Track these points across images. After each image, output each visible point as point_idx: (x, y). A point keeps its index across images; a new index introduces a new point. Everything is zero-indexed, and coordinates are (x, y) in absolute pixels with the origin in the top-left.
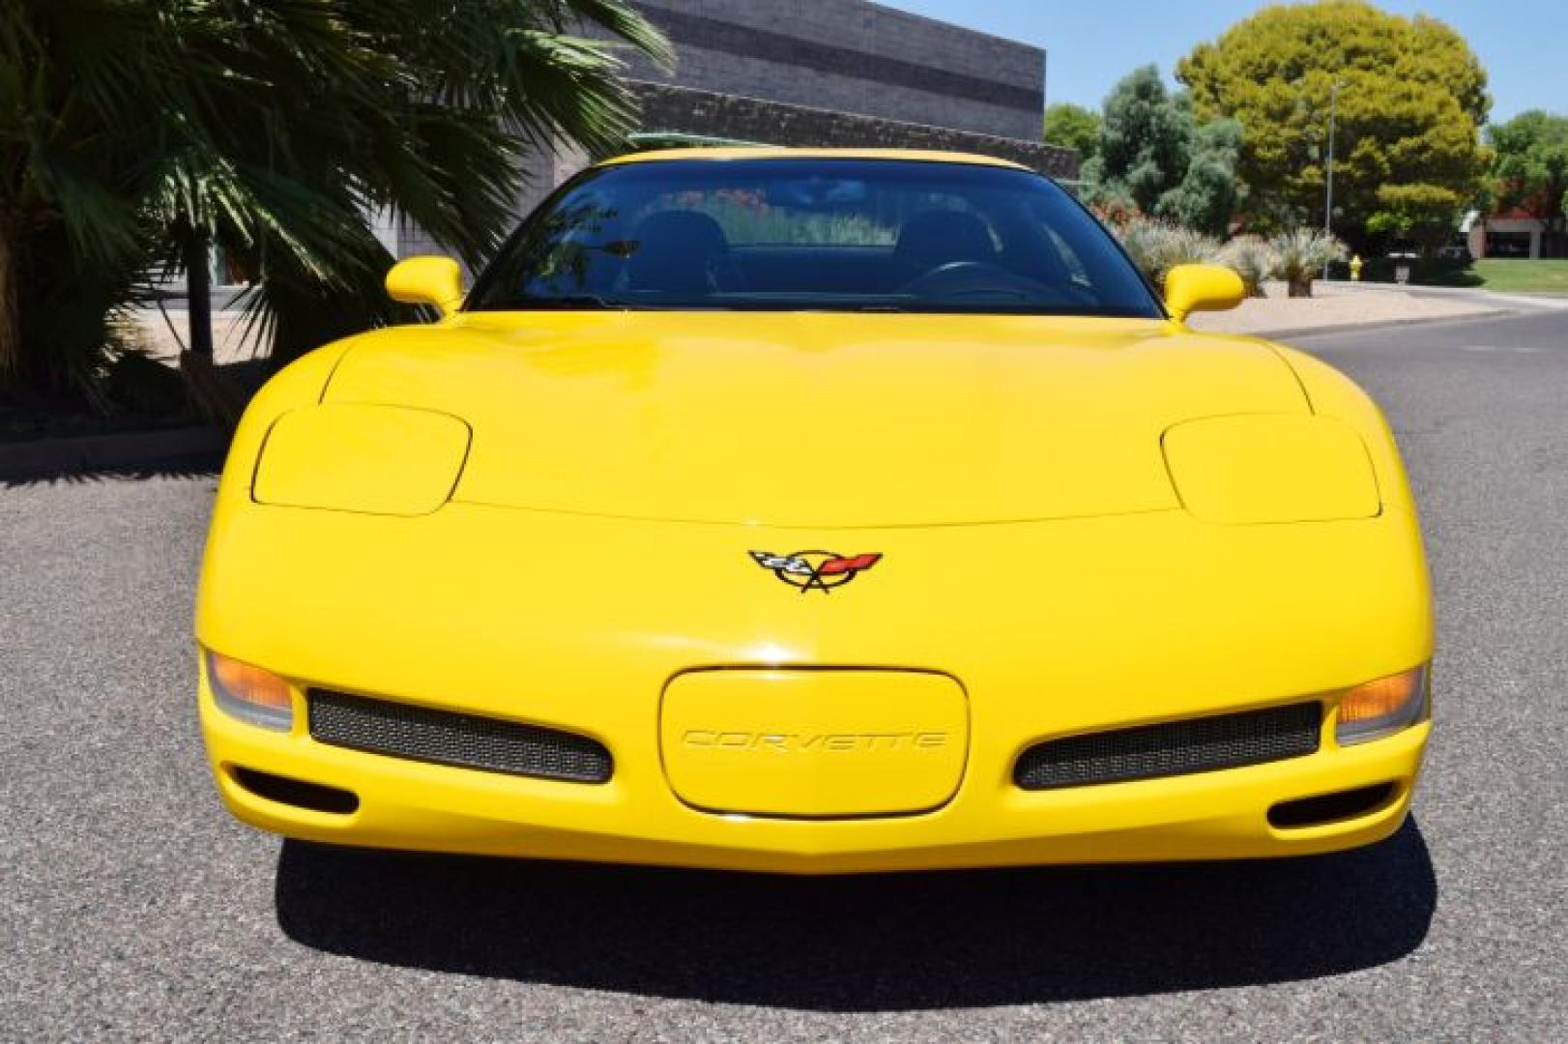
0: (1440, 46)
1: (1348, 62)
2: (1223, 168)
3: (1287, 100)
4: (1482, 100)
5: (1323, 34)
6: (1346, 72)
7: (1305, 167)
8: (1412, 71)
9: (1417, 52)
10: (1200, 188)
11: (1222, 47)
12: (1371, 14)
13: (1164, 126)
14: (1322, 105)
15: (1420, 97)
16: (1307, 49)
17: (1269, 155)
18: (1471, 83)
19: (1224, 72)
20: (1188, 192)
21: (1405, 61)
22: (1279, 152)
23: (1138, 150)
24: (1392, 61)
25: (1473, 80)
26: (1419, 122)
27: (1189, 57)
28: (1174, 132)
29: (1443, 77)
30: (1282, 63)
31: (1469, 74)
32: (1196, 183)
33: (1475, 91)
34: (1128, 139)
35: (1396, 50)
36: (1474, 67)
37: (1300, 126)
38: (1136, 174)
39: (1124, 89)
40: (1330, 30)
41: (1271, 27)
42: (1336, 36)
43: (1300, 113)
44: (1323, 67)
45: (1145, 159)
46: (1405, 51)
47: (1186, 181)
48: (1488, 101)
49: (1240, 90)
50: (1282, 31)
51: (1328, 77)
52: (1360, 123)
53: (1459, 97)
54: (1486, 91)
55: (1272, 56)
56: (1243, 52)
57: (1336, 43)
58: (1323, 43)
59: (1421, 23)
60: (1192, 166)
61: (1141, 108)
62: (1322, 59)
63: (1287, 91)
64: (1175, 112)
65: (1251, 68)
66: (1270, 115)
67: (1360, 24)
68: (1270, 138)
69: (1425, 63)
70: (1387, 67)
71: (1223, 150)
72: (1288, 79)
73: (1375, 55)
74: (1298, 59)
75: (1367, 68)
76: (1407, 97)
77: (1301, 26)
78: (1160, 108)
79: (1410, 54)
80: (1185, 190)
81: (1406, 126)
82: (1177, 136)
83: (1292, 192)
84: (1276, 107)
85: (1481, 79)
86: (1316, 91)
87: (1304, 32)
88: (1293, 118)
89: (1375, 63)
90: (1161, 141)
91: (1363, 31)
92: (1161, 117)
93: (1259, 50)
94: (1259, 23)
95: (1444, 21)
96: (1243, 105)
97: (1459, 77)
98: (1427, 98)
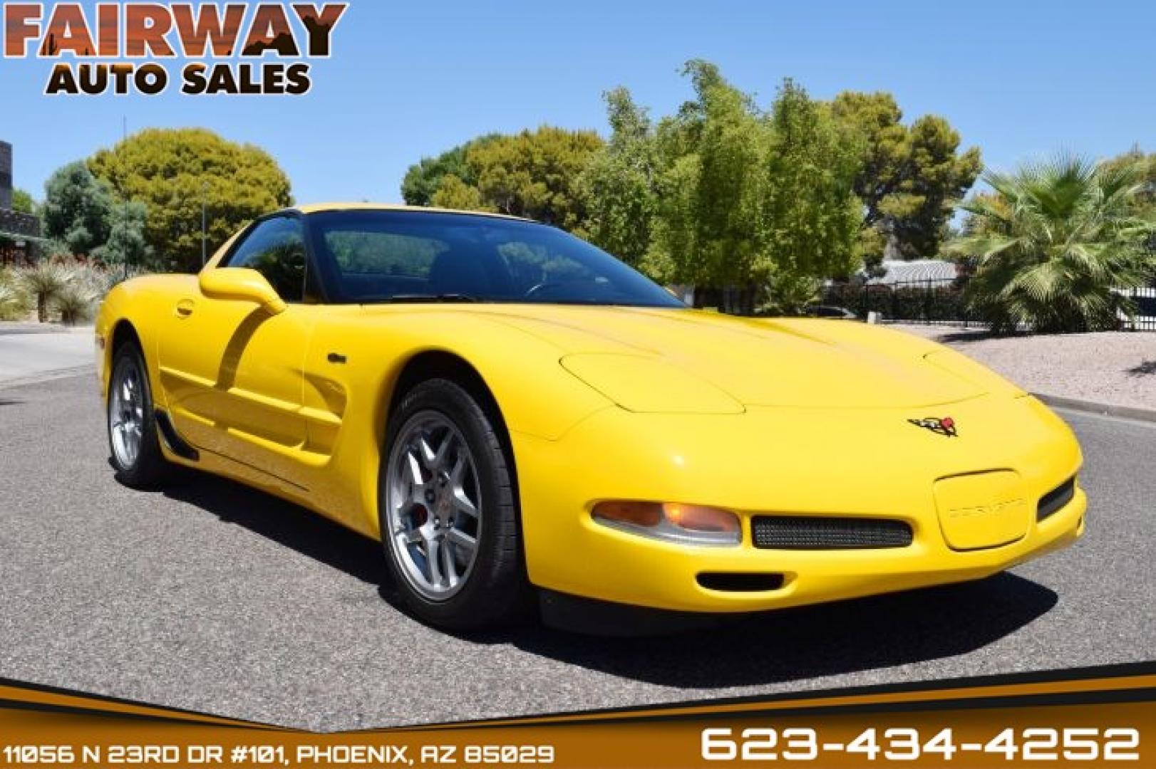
0: (261, 165)
1: (205, 169)
2: (135, 234)
3: (166, 191)
4: (289, 199)
5: (188, 150)
6: (204, 176)
7: (180, 235)
8: (246, 178)
9: (248, 167)
10: (120, 247)
11: (118, 153)
12: (217, 140)
13: (92, 203)
14: (189, 195)
15: (253, 194)
16: (178, 159)
17: (156, 226)
18: (282, 189)
19: (121, 169)
20: (111, 250)
21: (242, 172)
22: (162, 224)
23: (74, 218)
24: (233, 171)
25: (284, 187)
26: (253, 210)
27: (94, 158)
28: (98, 208)
29: (265, 183)
30: (161, 167)
31: (280, 183)
32: (116, 243)
33: (284, 193)
34: (65, 211)
35: (236, 165)
36: (283, 178)
37: (177, 208)
38: (72, 236)
39: (59, 176)
40: (192, 148)
41: (151, 143)
42: (195, 152)
43: (175, 200)
44: (189, 171)
45: (78, 225)
46: (241, 165)
47: (109, 242)
48: (291, 201)
49: (135, 182)
50: (160, 145)
51: (193, 178)
52: (216, 209)
53: (276, 197)
54: (290, 194)
55: (154, 161)
56: (134, 157)
57: (196, 157)
58: (188, 156)
59: (248, 148)
60: (112, 232)
61: (75, 190)
62: (188, 166)
63: (166, 184)
64: (98, 194)
65: (140, 168)
66: (155, 199)
67: (212, 146)
68: (156, 215)
69: (254, 174)
70: (231, 175)
71: (134, 222)
72: (166, 177)
73: (223, 167)
74: (171, 165)
75: (218, 174)
76: (245, 194)
77: (173, 144)
78: (87, 191)
79: (244, 168)
80: (109, 247)
81: (245, 212)
82: (101, 210)
83: (173, 251)
84: (159, 195)
85: (287, 188)
86: (186, 186)
87: (174, 148)
88: (170, 203)
89: (223, 171)
90: (90, 213)
91: (214, 151)
92: (89, 197)
93: (145, 157)
94: (142, 140)
95: (263, 149)
96: (137, 192)
97: (275, 184)
98: (257, 196)
